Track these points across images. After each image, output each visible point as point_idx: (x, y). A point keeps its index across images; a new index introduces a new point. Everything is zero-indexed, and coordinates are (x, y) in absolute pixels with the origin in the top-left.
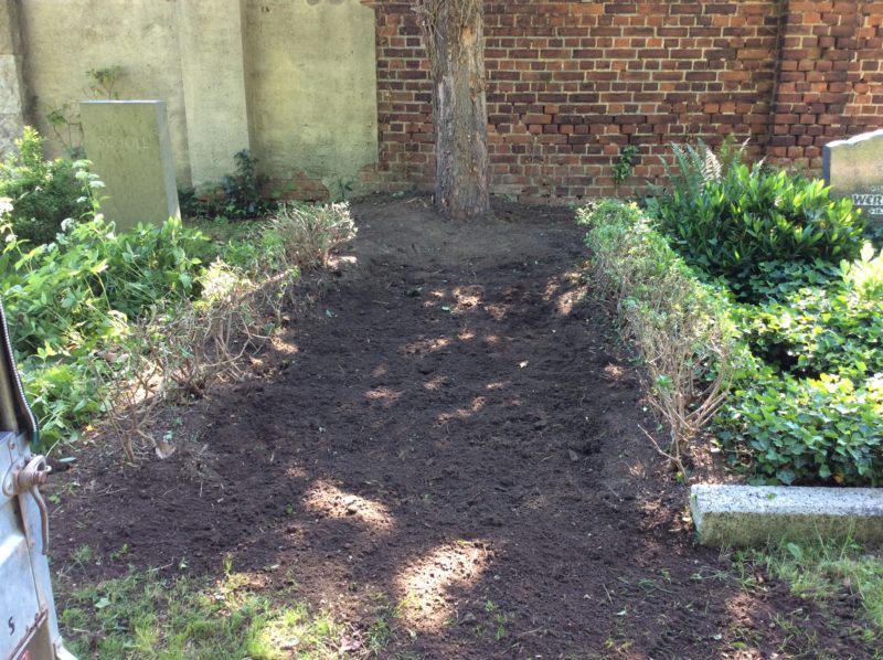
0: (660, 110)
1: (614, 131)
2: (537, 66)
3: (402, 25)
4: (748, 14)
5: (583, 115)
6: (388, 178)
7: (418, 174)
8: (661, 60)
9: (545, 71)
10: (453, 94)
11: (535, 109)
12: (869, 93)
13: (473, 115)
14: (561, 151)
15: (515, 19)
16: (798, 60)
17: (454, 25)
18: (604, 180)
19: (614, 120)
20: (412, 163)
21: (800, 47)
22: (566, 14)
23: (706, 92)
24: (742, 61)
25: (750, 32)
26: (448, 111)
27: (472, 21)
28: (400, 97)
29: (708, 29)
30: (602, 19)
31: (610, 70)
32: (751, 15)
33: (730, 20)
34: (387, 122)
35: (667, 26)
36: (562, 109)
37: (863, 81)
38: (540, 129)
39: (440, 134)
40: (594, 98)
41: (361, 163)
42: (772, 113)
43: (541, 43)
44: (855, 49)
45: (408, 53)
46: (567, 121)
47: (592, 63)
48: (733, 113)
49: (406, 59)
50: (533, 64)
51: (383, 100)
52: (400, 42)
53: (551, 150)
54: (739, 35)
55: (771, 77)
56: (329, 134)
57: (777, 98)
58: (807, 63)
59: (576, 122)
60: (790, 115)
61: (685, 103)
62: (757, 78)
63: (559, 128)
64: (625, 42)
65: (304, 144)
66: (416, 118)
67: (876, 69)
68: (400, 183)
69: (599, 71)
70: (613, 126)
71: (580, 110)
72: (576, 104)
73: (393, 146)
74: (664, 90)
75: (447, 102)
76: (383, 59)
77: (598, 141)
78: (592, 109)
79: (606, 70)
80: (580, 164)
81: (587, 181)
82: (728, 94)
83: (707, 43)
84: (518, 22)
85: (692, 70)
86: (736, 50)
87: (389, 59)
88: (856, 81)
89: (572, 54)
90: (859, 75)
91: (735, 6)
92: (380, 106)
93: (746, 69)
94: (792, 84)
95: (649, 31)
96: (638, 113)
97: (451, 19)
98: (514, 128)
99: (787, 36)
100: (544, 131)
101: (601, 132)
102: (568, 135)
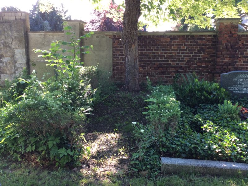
0: (185, 64)
1: (173, 69)
2: (153, 53)
3: (119, 43)
4: (208, 40)
5: (165, 65)
6: (115, 80)
7: (122, 79)
8: (185, 52)
9: (155, 54)
10: (130, 60)
11: (152, 64)
12: (242, 61)
13: (135, 65)
14: (159, 74)
15: (147, 42)
16: (221, 52)
17: (130, 43)
18: (171, 82)
19: (173, 67)
20: (121, 77)
21: (222, 49)
22: (160, 41)
23: (197, 60)
24: (207, 52)
25: (209, 45)
26: (128, 64)
27: (134, 43)
28: (118, 60)
29: (197, 44)
30: (169, 42)
31: (172, 54)
32: (209, 40)
33: (203, 42)
34: (115, 66)
35: (187, 43)
36: (159, 64)
37: (240, 57)
38: (154, 69)
39: (126, 69)
40: (168, 61)
42: (215, 66)
43: (154, 47)
44: (237, 49)
45: (121, 50)
46: (161, 67)
47: (167, 52)
48: (205, 65)
49: (120, 51)
50: (152, 52)
51: (114, 61)
52: (119, 47)
53: (157, 74)
54: (206, 46)
55: (214, 56)
57: (216, 62)
58: (224, 53)
59: (163, 67)
60: (220, 66)
61: (192, 63)
62: (211, 56)
63: (159, 69)
64: (176, 47)
66: (122, 65)
67: (243, 54)
68: (118, 82)
69: (169, 54)
70: (173, 68)
71: (164, 64)
72: (163, 63)
73: (116, 72)
74: (186, 59)
75: (128, 62)
76: (114, 51)
77: (169, 72)
78: (167, 64)
79: (171, 54)
80: (164, 78)
82: (203, 61)
83: (197, 48)
84: (148, 42)
85: (194, 54)
86: (205, 50)
87: (116, 51)
88: (238, 57)
89: (162, 50)
90: (239, 56)
91: (204, 38)
92: (113, 62)
93: (208, 54)
94: (220, 58)
95: (182, 45)
96: (179, 65)
97: (129, 42)
98: (147, 68)
99: (218, 46)
100: (155, 69)
101: (170, 70)
102: (161, 70)
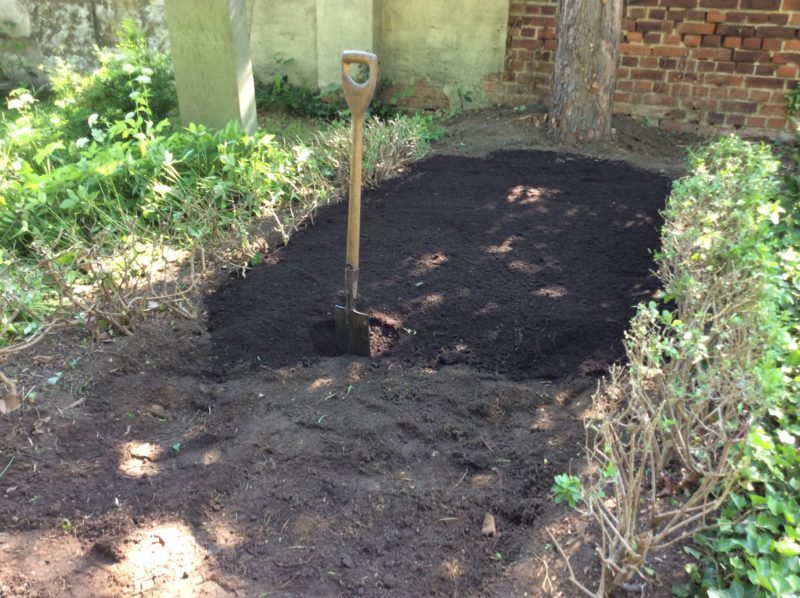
1: (794, 47)
5: (757, 26)
6: (512, 90)
7: (545, 87)
11: (694, 16)
13: (601, 20)
14: (721, 68)
18: (772, 109)
19: (796, 35)
20: (540, 74)
34: (518, 25)
36: (729, 17)
38: (698, 39)
40: (776, 4)
41: (485, 71)
46: (733, 32)
53: (710, 66)
56: (455, 38)
59: (745, 35)
63: (722, 41)
65: (429, 48)
66: (550, 22)
68: (525, 96)
70: (795, 41)
71: (754, 19)
73: (522, 53)
75: (572, 3)
77: (771, 59)
78: (769, 19)
80: (743, 87)
81: (751, 108)
92: (512, 8)
98: (666, 38)
100: (703, 44)
101: (777, 47)
102: (733, 49)
